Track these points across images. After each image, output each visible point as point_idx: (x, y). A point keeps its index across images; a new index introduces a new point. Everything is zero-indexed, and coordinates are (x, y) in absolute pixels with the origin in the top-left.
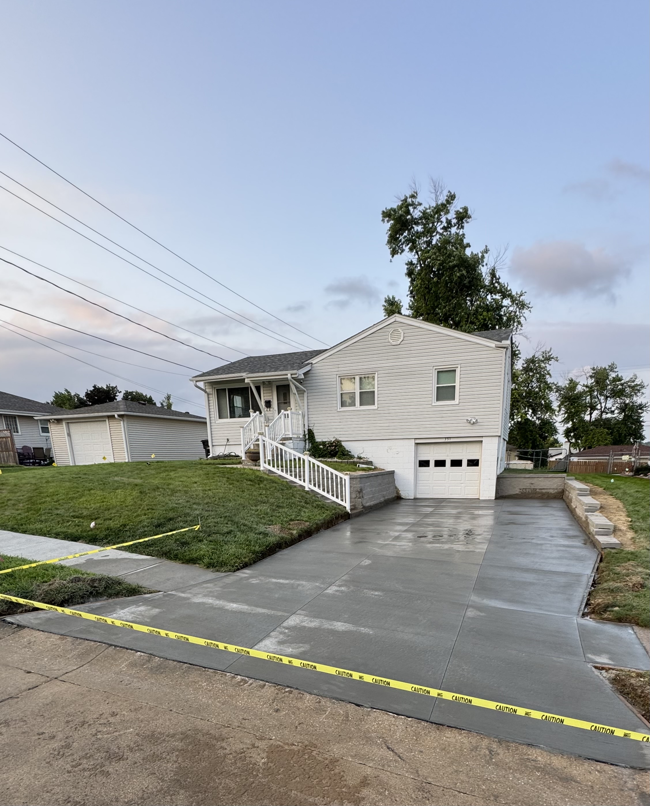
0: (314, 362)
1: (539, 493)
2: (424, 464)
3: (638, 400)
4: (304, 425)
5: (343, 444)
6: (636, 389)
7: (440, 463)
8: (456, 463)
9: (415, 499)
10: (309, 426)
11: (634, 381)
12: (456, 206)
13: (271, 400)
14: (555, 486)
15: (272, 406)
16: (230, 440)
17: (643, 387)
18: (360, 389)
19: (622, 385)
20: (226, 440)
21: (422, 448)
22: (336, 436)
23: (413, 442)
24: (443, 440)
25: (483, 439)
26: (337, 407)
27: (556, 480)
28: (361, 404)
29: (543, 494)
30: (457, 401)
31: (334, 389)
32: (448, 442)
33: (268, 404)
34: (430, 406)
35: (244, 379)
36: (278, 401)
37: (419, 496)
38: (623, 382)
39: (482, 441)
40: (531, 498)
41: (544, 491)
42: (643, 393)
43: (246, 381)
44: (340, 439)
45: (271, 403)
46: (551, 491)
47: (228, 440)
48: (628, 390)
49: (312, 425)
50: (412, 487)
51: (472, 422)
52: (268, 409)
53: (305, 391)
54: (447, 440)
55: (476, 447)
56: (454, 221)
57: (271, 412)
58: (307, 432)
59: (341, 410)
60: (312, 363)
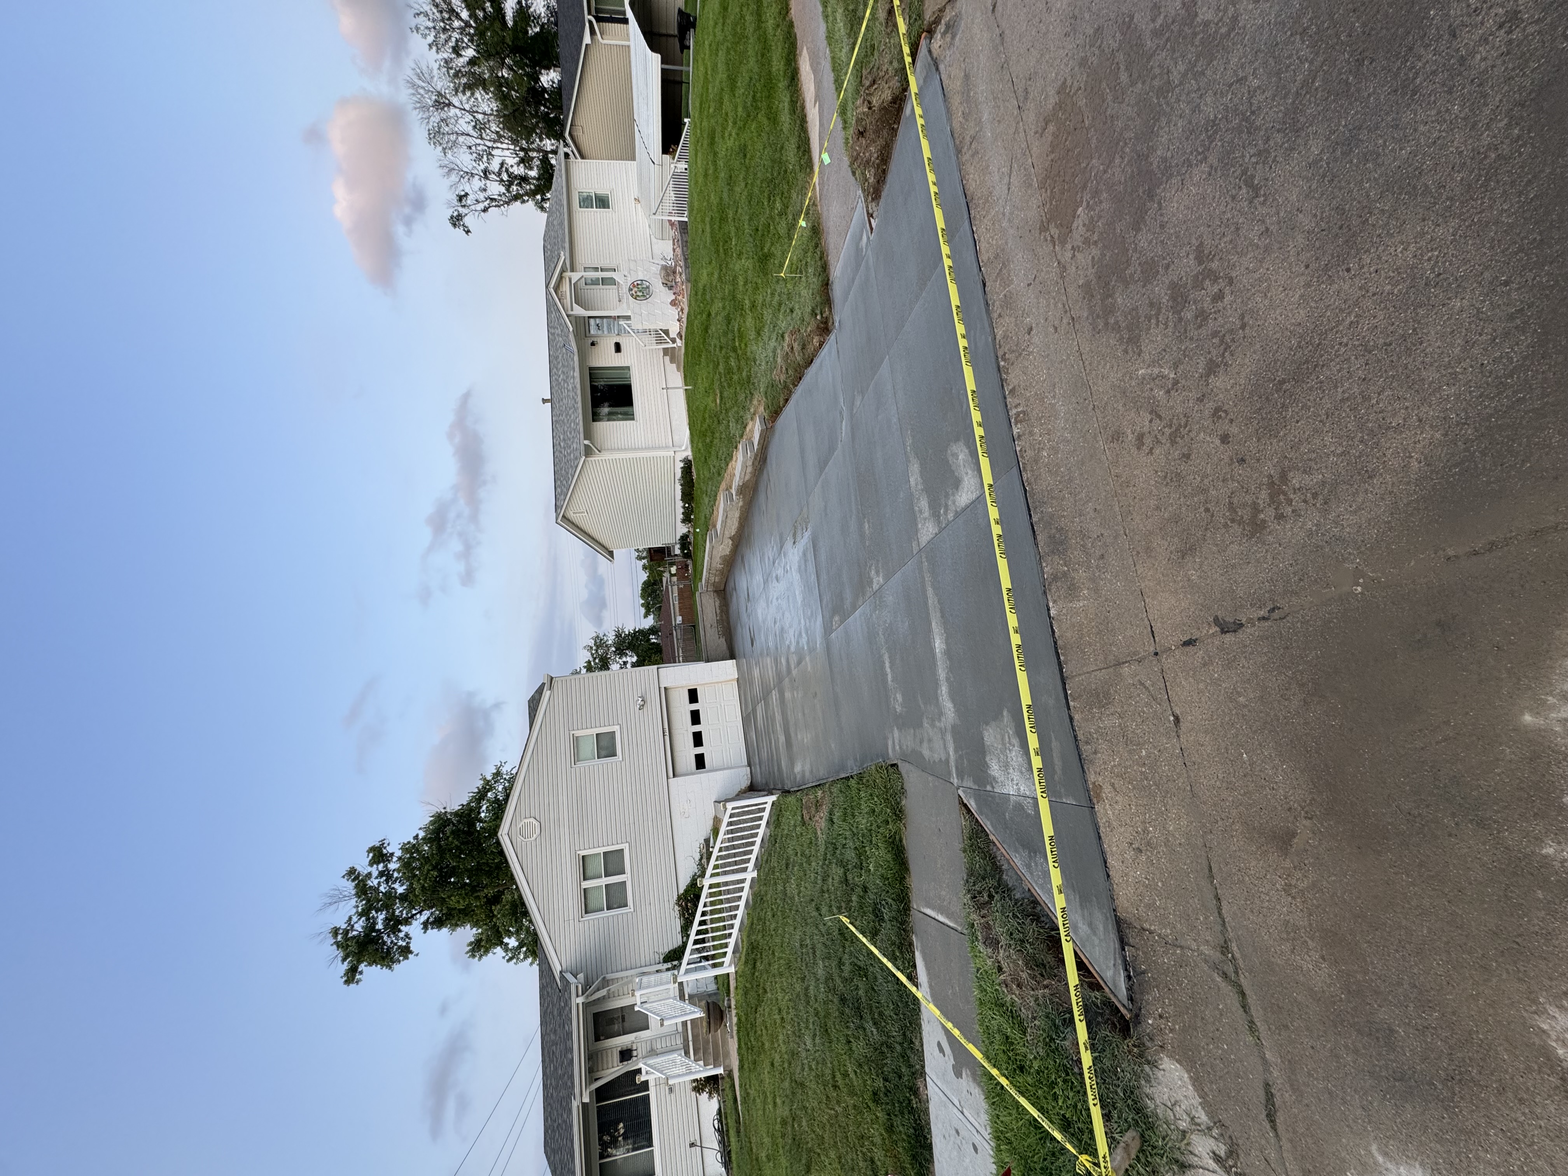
0: (559, 968)
1: (721, 616)
2: (700, 761)
3: (611, 639)
4: (657, 971)
5: (681, 891)
6: (599, 643)
7: (698, 739)
8: (695, 718)
9: (749, 765)
10: (659, 963)
11: (591, 648)
12: (363, 865)
13: (619, 1049)
14: (711, 601)
15: (629, 1047)
16: (692, 1140)
17: (598, 637)
18: (600, 877)
19: (595, 659)
20: (693, 1149)
21: (680, 768)
22: (671, 906)
23: (672, 781)
24: (667, 738)
25: (662, 686)
26: (627, 913)
27: (704, 601)
28: (622, 872)
29: (722, 611)
30: (616, 728)
31: (601, 921)
32: (669, 732)
33: (626, 1055)
34: (623, 763)
35: (584, 1104)
36: (620, 1035)
37: (745, 762)
38: (591, 659)
39: (665, 688)
40: (728, 623)
41: (718, 611)
42: (604, 635)
43: (586, 1100)
44: (675, 897)
45: (625, 1048)
46: (717, 604)
47: (692, 1145)
48: (600, 652)
49: (657, 956)
50: (733, 771)
51: (642, 703)
52: (635, 1053)
53: (604, 978)
54: (667, 733)
55: (673, 695)
56: (381, 867)
57: (639, 1045)
58: (669, 965)
59: (632, 907)
60: (561, 972)
